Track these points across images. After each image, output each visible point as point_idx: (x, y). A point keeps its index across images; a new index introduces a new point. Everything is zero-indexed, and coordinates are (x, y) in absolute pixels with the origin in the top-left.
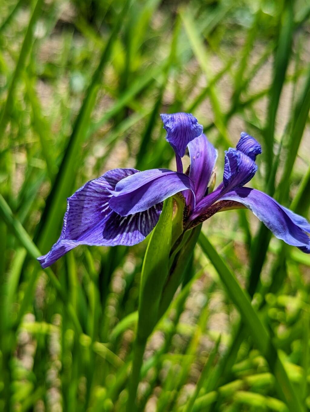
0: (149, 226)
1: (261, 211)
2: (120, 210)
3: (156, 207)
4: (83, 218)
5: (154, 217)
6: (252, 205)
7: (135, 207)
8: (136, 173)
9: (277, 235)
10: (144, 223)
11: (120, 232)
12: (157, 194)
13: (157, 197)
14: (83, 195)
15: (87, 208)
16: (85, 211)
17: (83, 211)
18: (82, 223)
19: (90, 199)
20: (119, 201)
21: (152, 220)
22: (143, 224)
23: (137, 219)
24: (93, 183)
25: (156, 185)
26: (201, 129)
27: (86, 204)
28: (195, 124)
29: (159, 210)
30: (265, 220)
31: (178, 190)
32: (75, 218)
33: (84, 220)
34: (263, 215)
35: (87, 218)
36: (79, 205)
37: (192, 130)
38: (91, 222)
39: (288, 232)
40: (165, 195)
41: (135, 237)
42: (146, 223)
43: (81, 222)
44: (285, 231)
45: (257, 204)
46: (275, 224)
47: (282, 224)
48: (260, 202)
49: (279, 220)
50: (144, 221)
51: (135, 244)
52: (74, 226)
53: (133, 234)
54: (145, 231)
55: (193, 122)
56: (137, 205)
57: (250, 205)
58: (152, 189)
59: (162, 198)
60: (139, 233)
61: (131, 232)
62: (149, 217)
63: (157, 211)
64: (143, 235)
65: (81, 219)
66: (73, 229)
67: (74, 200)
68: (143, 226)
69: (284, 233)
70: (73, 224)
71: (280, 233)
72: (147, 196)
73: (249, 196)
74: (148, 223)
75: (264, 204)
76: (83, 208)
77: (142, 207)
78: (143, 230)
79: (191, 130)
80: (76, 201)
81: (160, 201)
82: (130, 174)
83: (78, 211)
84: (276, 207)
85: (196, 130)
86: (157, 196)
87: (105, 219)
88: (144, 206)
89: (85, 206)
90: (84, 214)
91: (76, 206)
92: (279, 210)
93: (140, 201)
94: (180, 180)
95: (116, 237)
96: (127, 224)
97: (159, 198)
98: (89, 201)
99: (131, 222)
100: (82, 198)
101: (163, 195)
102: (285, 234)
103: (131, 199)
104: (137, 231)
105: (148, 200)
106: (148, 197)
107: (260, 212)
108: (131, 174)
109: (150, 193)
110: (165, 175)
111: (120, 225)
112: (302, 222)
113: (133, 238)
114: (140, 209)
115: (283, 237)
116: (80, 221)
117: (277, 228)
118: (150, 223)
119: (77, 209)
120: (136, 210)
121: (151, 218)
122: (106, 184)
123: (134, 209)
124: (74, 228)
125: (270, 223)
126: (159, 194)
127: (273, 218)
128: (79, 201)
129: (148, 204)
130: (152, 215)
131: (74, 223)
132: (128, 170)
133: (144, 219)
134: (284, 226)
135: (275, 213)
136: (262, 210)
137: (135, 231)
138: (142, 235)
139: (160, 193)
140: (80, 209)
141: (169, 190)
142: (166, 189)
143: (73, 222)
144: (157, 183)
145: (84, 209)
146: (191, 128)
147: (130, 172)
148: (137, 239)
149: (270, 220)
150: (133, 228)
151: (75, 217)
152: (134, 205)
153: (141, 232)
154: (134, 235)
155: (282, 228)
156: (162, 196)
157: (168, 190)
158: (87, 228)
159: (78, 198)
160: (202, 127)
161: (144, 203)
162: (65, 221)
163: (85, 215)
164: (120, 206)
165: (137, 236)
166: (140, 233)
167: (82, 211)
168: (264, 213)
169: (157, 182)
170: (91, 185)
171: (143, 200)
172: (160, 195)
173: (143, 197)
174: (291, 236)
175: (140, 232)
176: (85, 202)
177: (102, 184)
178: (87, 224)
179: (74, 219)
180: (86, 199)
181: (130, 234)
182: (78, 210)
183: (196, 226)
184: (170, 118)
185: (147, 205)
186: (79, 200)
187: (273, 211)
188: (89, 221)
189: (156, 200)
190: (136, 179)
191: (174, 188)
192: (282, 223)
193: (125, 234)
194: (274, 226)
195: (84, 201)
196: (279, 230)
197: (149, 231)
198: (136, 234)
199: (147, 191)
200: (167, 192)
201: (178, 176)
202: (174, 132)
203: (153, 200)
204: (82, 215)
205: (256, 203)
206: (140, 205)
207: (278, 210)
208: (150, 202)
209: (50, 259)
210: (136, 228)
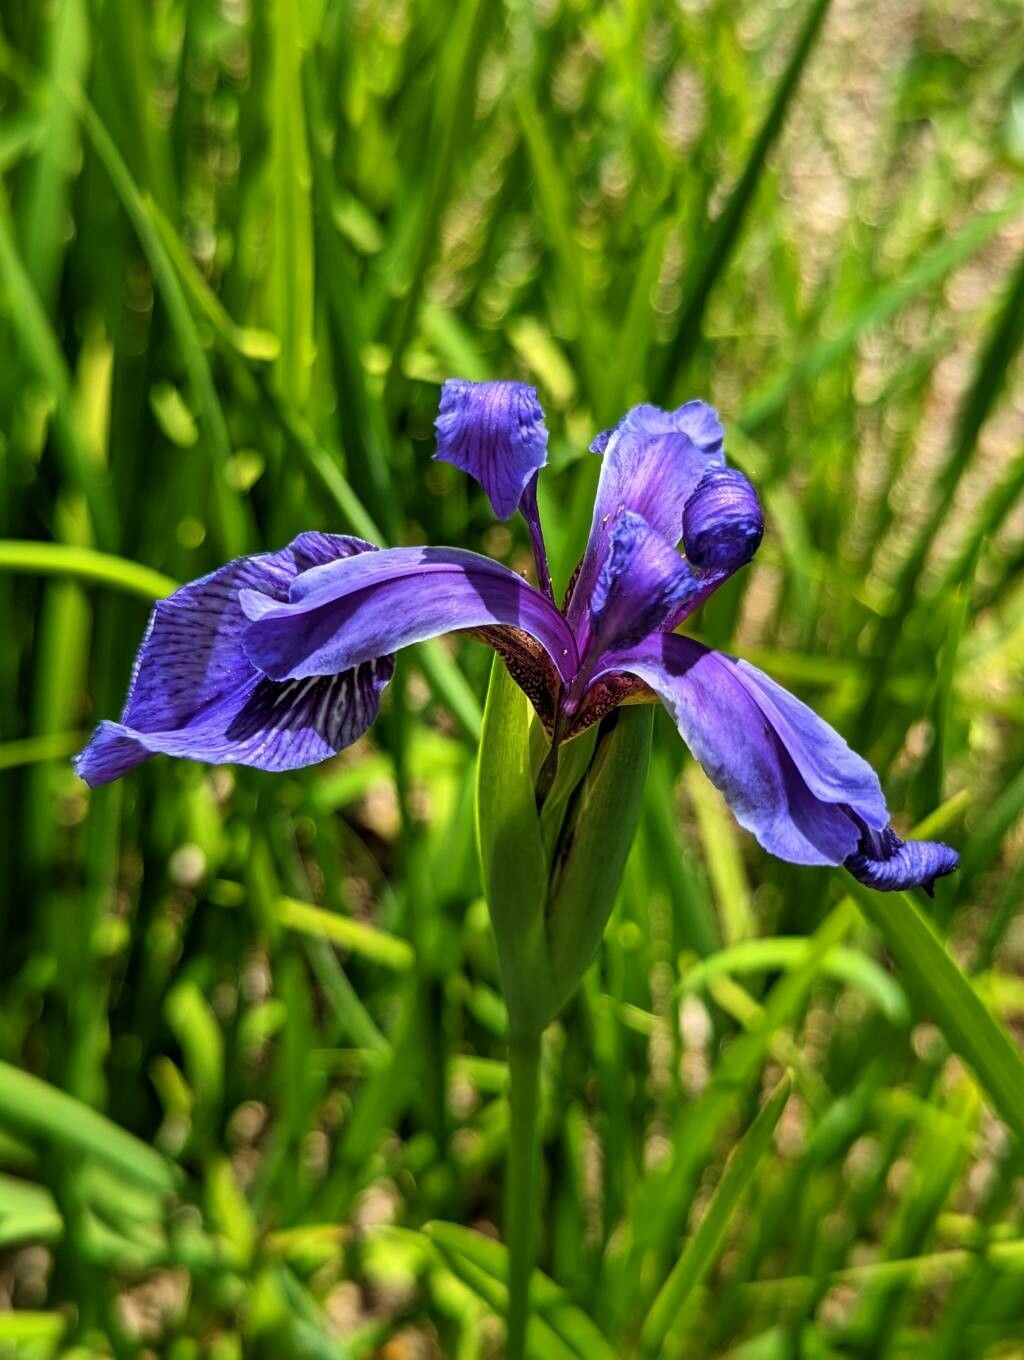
0: (357, 719)
1: (705, 725)
2: (270, 659)
3: (377, 668)
4: (211, 664)
5: (370, 696)
6: (683, 704)
7: (312, 660)
8: (364, 554)
9: (740, 813)
10: (339, 708)
11: (267, 725)
12: (380, 627)
13: (378, 637)
14: (217, 596)
15: (225, 635)
16: (220, 645)
17: (216, 643)
18: (206, 677)
19: (236, 612)
20: (276, 633)
21: (365, 705)
22: (335, 712)
23: (321, 695)
24: (253, 564)
25: (383, 599)
26: (542, 445)
27: (225, 623)
28: (528, 427)
29: (382, 678)
30: (710, 759)
31: (455, 624)
32: (187, 660)
33: (211, 669)
34: (707, 742)
35: (221, 664)
36: (202, 625)
37: (513, 442)
38: (228, 679)
39: (784, 807)
40: (405, 633)
41: (299, 749)
42: (347, 711)
43: (204, 672)
44: (773, 806)
45: (701, 704)
46: (740, 775)
47: (768, 781)
48: (713, 699)
49: (759, 764)
50: (341, 704)
51: (292, 768)
52: (182, 684)
53: (295, 737)
54: (340, 733)
55: (523, 420)
56: (319, 652)
57: (679, 703)
58: (368, 610)
59: (393, 642)
60: (313, 735)
61: (291, 730)
62: (358, 694)
63: (375, 678)
64: (329, 744)
65: (204, 665)
66: (179, 691)
67: (187, 609)
68: (337, 718)
69: (771, 810)
70: (180, 678)
71: (755, 807)
72: (350, 630)
73: (691, 673)
74: (354, 709)
75: (724, 707)
76: (215, 633)
77: (328, 662)
78: (333, 731)
79: (510, 445)
80: (193, 610)
81: (386, 649)
82: (346, 554)
83: (198, 642)
84: (760, 721)
85: (526, 446)
86: (376, 635)
87: (257, 679)
88: (336, 659)
89: (222, 629)
90: (217, 651)
91: (191, 626)
92: (767, 733)
93: (330, 641)
94: (472, 591)
95: (251, 739)
96: (290, 704)
97: (382, 641)
98: (234, 615)
99: (300, 701)
100: (214, 604)
101: (395, 633)
102: (773, 815)
103: (309, 632)
104: (311, 731)
105: (349, 642)
106: (352, 634)
107: (700, 730)
108: (351, 555)
109: (361, 622)
110: (422, 574)
111: (276, 703)
112: (862, 782)
113: (291, 748)
114: (323, 667)
115: (760, 822)
116: (199, 669)
117: (744, 790)
118: (360, 713)
119: (194, 636)
120: (312, 669)
121: (363, 696)
122: (286, 573)
123: (307, 664)
124: (180, 686)
125: (726, 771)
126: (384, 629)
127: (739, 756)
128: (201, 611)
129: (349, 656)
130: (366, 690)
131: (183, 674)
132: (339, 543)
133: (342, 697)
134: (773, 789)
135: (750, 739)
136: (710, 723)
137: (303, 730)
138: (324, 744)
139: (387, 627)
140: (203, 635)
141: (420, 619)
142: (412, 614)
143: (178, 671)
144: (387, 595)
145: (218, 638)
146: (512, 437)
147: (347, 548)
148: (302, 754)
149: (725, 762)
150: (301, 718)
151: (186, 657)
152: (312, 652)
153: (325, 735)
154: (297, 742)
155: (764, 792)
156: (392, 636)
157: (416, 621)
158: (215, 695)
159: (200, 603)
160: (544, 440)
161: (338, 650)
162: (137, 666)
163: (216, 656)
164: (276, 649)
165: (306, 744)
166: (318, 738)
167: (210, 643)
168: (712, 736)
169: (388, 591)
170: (247, 571)
171: (338, 642)
172: (388, 632)
173: (340, 631)
174: (792, 824)
175: (319, 733)
176: (224, 617)
177: (277, 571)
178: (217, 682)
179: (183, 663)
180: (226, 609)
181: (288, 735)
182: (199, 638)
183: (578, 735)
184: (461, 395)
185: (346, 658)
186: (203, 608)
187: (746, 733)
188: (225, 674)
189: (371, 647)
190: (346, 573)
191: (440, 618)
192: (766, 776)
193: (275, 731)
194: (736, 781)
195: (221, 613)
196: (753, 798)
197: (355, 733)
198: (304, 739)
199: (355, 616)
200: (411, 626)
201: (469, 579)
202: (453, 442)
203: (363, 646)
204: (210, 655)
205: (700, 700)
206: (326, 656)
207: (763, 731)
208: (355, 651)
209: (94, 765)
210: (310, 721)
